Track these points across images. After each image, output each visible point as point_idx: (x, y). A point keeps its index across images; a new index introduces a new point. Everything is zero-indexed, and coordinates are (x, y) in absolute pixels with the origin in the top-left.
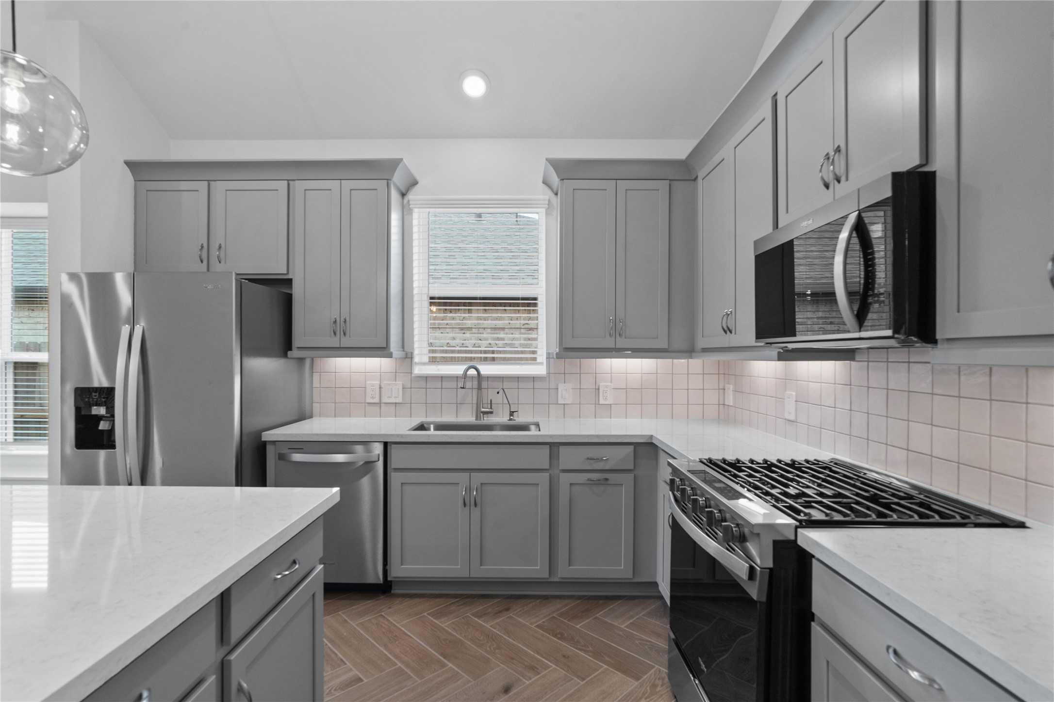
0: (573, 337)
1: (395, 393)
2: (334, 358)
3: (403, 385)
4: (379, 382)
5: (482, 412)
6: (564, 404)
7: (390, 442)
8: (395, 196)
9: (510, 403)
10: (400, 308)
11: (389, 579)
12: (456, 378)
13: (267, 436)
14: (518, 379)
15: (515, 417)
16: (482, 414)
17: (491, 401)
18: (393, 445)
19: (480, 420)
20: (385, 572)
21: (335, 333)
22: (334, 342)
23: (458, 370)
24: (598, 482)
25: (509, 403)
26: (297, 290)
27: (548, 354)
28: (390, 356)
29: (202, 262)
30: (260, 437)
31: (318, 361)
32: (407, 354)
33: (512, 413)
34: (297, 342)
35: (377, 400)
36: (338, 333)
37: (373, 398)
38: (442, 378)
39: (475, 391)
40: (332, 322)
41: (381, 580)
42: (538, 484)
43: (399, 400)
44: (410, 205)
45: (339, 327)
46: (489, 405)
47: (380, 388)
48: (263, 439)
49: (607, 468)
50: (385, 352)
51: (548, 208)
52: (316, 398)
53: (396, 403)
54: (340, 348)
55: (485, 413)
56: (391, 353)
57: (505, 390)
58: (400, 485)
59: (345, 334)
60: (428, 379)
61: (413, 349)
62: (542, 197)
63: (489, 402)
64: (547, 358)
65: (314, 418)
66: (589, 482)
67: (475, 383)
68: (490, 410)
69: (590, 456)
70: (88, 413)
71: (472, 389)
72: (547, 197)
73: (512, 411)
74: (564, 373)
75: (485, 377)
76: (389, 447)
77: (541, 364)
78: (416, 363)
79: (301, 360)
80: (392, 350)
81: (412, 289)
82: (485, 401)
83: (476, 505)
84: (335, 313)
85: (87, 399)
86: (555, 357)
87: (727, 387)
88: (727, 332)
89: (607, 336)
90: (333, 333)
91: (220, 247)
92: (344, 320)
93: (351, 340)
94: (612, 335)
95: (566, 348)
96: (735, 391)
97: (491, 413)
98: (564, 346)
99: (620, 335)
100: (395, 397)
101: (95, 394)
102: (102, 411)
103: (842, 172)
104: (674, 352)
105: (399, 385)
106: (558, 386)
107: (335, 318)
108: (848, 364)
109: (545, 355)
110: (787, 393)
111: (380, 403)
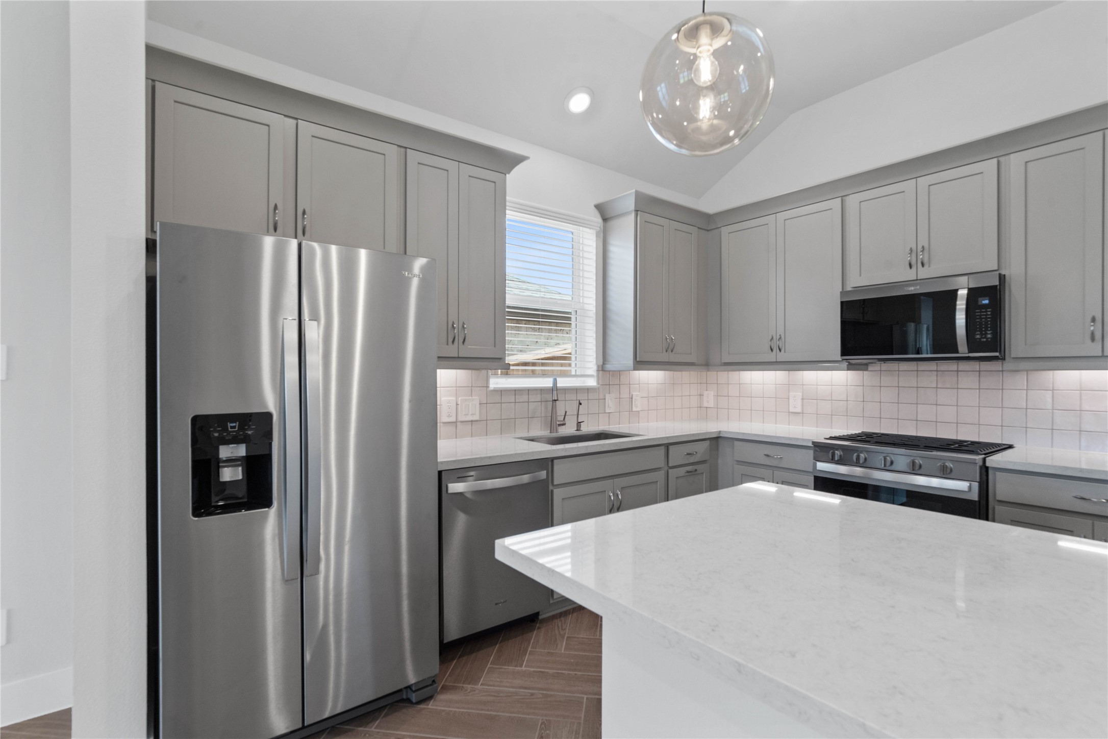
0: (644, 352)
1: (471, 409)
3: (479, 400)
4: (455, 399)
5: (558, 424)
6: (610, 413)
7: (555, 458)
14: (576, 390)
16: (554, 427)
17: (565, 412)
19: (554, 433)
22: (451, 351)
24: (691, 473)
25: (577, 414)
29: (276, 229)
35: (452, 419)
36: (457, 340)
40: (450, 328)
42: (657, 482)
43: (476, 417)
45: (459, 332)
46: (562, 417)
47: (457, 405)
49: (696, 461)
53: (472, 421)
54: (459, 357)
58: (561, 501)
60: (502, 392)
63: (563, 414)
64: (596, 371)
66: (687, 474)
68: (564, 422)
69: (687, 452)
73: (579, 421)
74: (609, 385)
75: (561, 389)
77: (593, 376)
83: (618, 508)
84: (453, 317)
85: (216, 435)
86: (603, 370)
87: (705, 393)
88: (774, 351)
89: (664, 351)
90: (450, 340)
91: (304, 213)
92: (463, 327)
93: (470, 349)
94: (667, 351)
95: (639, 361)
96: (717, 396)
97: (564, 424)
98: (638, 360)
99: (672, 351)
100: (472, 414)
101: (234, 424)
102: (241, 451)
103: (926, 261)
104: (698, 365)
105: (476, 399)
106: (605, 396)
107: (453, 323)
108: (860, 372)
109: (595, 368)
110: (791, 394)
111: (456, 422)
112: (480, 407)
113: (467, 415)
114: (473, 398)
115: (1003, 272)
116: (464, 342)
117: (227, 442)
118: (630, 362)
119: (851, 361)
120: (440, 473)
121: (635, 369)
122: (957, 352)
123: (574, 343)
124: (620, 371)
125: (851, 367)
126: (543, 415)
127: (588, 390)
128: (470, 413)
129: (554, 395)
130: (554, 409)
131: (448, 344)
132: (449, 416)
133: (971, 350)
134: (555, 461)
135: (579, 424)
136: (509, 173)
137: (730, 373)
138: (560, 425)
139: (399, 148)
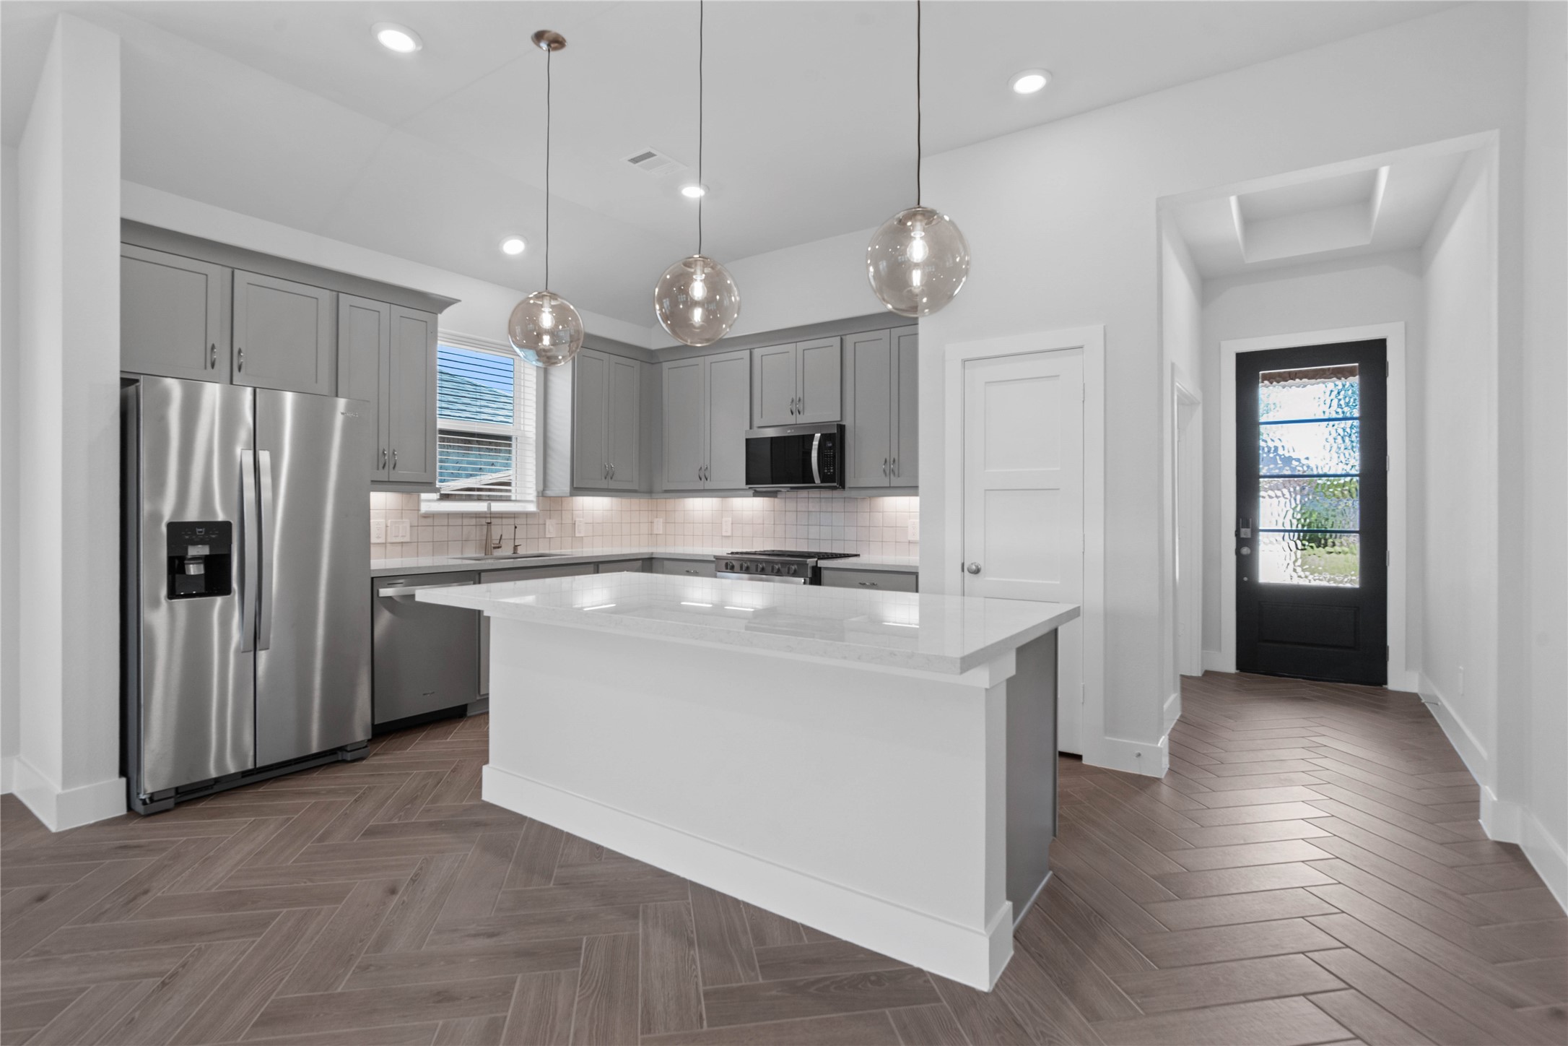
0: (582, 479)
1: (400, 532)
3: (410, 523)
4: (384, 521)
5: (493, 547)
9: (515, 537)
12: (461, 515)
14: (514, 515)
15: (518, 551)
16: (492, 550)
19: (491, 554)
22: (381, 475)
25: (511, 538)
29: (213, 366)
35: (382, 540)
36: (387, 466)
40: (380, 454)
43: (407, 539)
46: (499, 541)
47: (386, 526)
53: (402, 543)
54: (389, 481)
60: (434, 517)
63: (499, 538)
64: (537, 497)
68: (499, 545)
73: (516, 545)
76: (481, 575)
77: (532, 501)
78: (422, 500)
84: (383, 444)
85: (187, 537)
86: (543, 496)
87: (656, 520)
88: (703, 480)
89: (603, 478)
90: (381, 466)
91: (240, 351)
92: (394, 453)
93: (400, 474)
94: (606, 478)
95: (576, 488)
96: (666, 523)
97: (499, 547)
98: (575, 486)
99: (611, 478)
100: (402, 536)
101: (201, 530)
102: (204, 550)
103: (801, 409)
104: (640, 492)
105: (406, 523)
106: (545, 521)
107: (384, 450)
108: (772, 499)
109: (535, 494)
110: (724, 519)
111: (386, 543)
112: (411, 530)
113: (397, 536)
114: (404, 520)
115: (843, 423)
116: (394, 468)
117: (195, 543)
118: (566, 488)
119: (757, 489)
120: (372, 578)
121: (572, 494)
122: (814, 483)
123: (514, 470)
124: (562, 497)
125: (757, 494)
126: (478, 538)
127: (527, 515)
128: (400, 535)
129: (488, 520)
130: (489, 531)
131: (378, 469)
132: (378, 537)
133: (822, 481)
134: (483, 574)
135: (516, 547)
136: (441, 312)
137: (676, 500)
138: (495, 548)
139: (331, 292)
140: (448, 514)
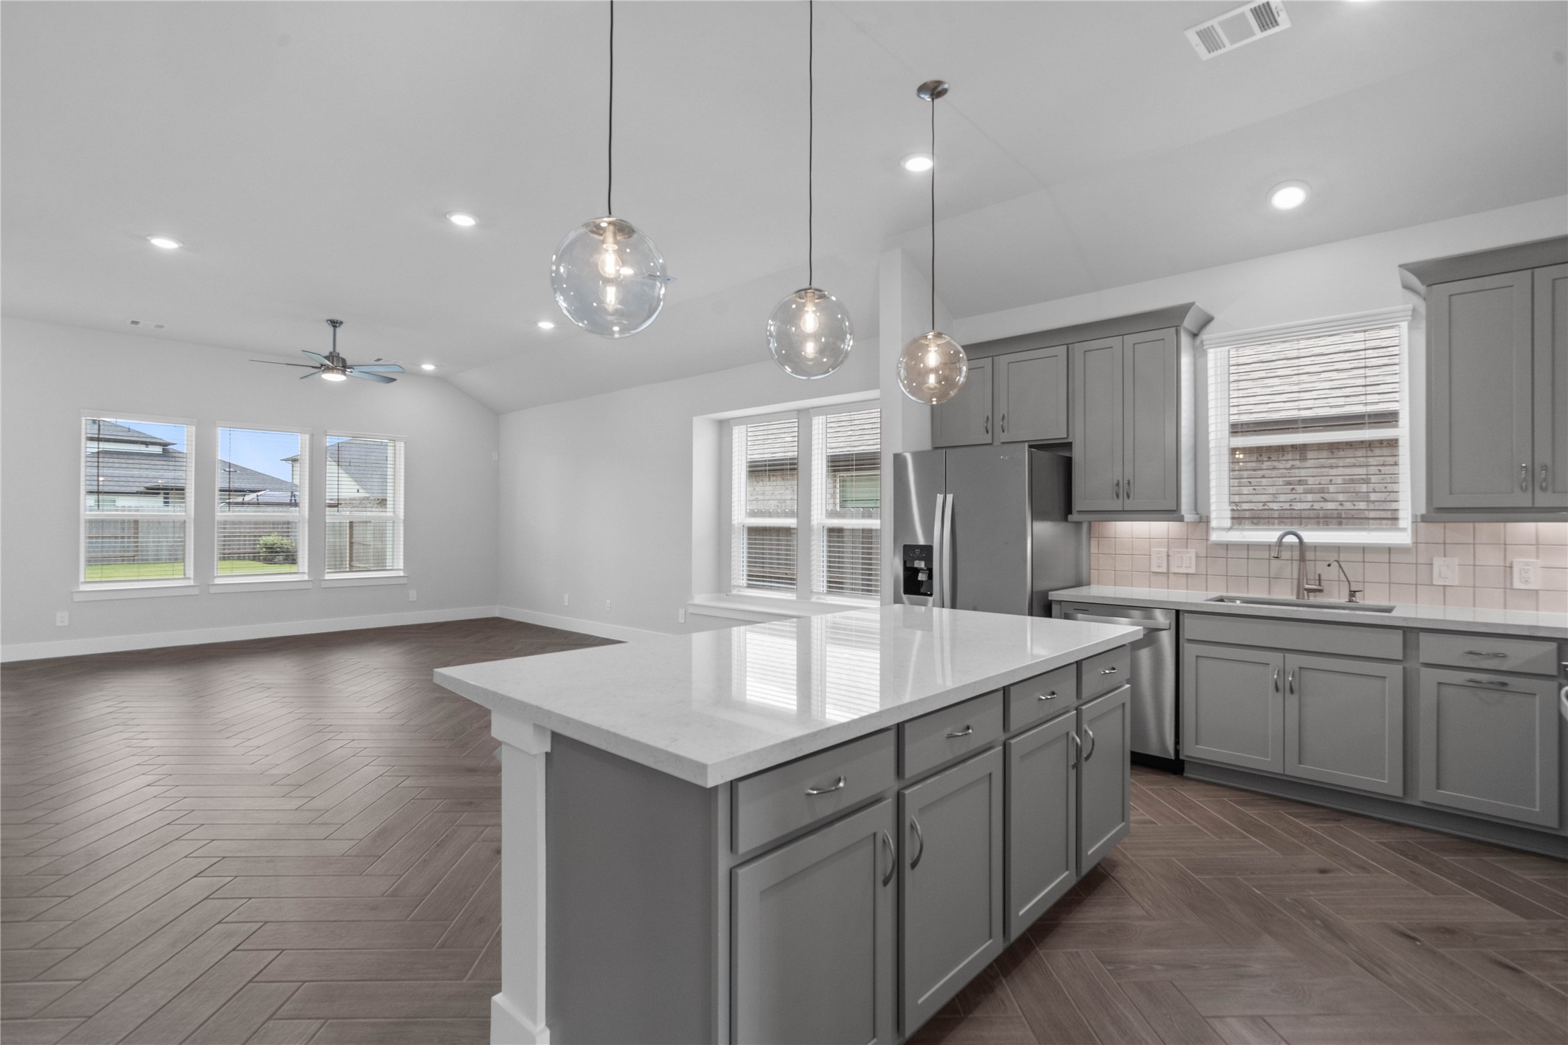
0: (1451, 493)
1: (1187, 561)
2: (1114, 522)
3: (1196, 553)
4: (1166, 550)
5: (1306, 589)
6: (1444, 586)
7: (1183, 610)
8: (1185, 339)
9: (1350, 580)
10: (1192, 466)
11: (1181, 757)
12: (1269, 546)
13: (1054, 596)
14: (1364, 549)
15: (1359, 599)
16: (1306, 592)
17: (1319, 575)
18: (1186, 614)
19: (1303, 598)
20: (1177, 752)
21: (1118, 496)
22: (1116, 505)
23: (1269, 536)
24: (1491, 686)
25: (1348, 581)
26: (1077, 454)
27: (1414, 516)
28: (1181, 519)
29: (987, 432)
30: (1047, 595)
31: (1095, 525)
32: (1201, 518)
33: (1352, 594)
34: (1078, 504)
35: (1164, 569)
36: (1121, 496)
37: (1159, 567)
38: (1248, 546)
39: (1296, 564)
40: (1114, 485)
41: (1172, 755)
42: (1385, 677)
43: (1192, 570)
44: (1204, 346)
45: (1122, 489)
46: (1317, 582)
47: (1168, 556)
48: (1050, 598)
49: (1504, 668)
50: (1175, 515)
51: (1412, 320)
52: (1093, 564)
53: (1187, 574)
54: (1123, 511)
55: (1309, 591)
56: (1183, 517)
57: (1341, 563)
58: (1194, 658)
59: (1128, 496)
60: (1229, 547)
61: (1209, 511)
62: (1401, 307)
63: (1317, 578)
64: (1413, 522)
65: (1092, 586)
66: (1471, 684)
67: (1296, 554)
68: (1319, 588)
69: (1473, 649)
70: (912, 566)
71: (1292, 560)
72: (1410, 306)
73: (1352, 590)
74: (1445, 543)
75: (1310, 547)
76: (1181, 617)
77: (1404, 530)
78: (1213, 529)
79: (1079, 524)
80: (1183, 513)
81: (1207, 442)
82: (1311, 576)
83: (1292, 691)
84: (1117, 475)
85: (912, 555)
89: (1517, 490)
91: (1003, 417)
92: (1127, 482)
93: (1135, 503)
94: (1526, 490)
97: (1319, 591)
99: (1544, 489)
101: (918, 550)
105: (1188, 552)
106: (1432, 559)
107: (1118, 481)
109: (1409, 518)
112: (1197, 560)
117: (916, 559)
127: (1388, 549)
131: (1113, 499)
139: (1066, 346)
140: (1248, 545)
